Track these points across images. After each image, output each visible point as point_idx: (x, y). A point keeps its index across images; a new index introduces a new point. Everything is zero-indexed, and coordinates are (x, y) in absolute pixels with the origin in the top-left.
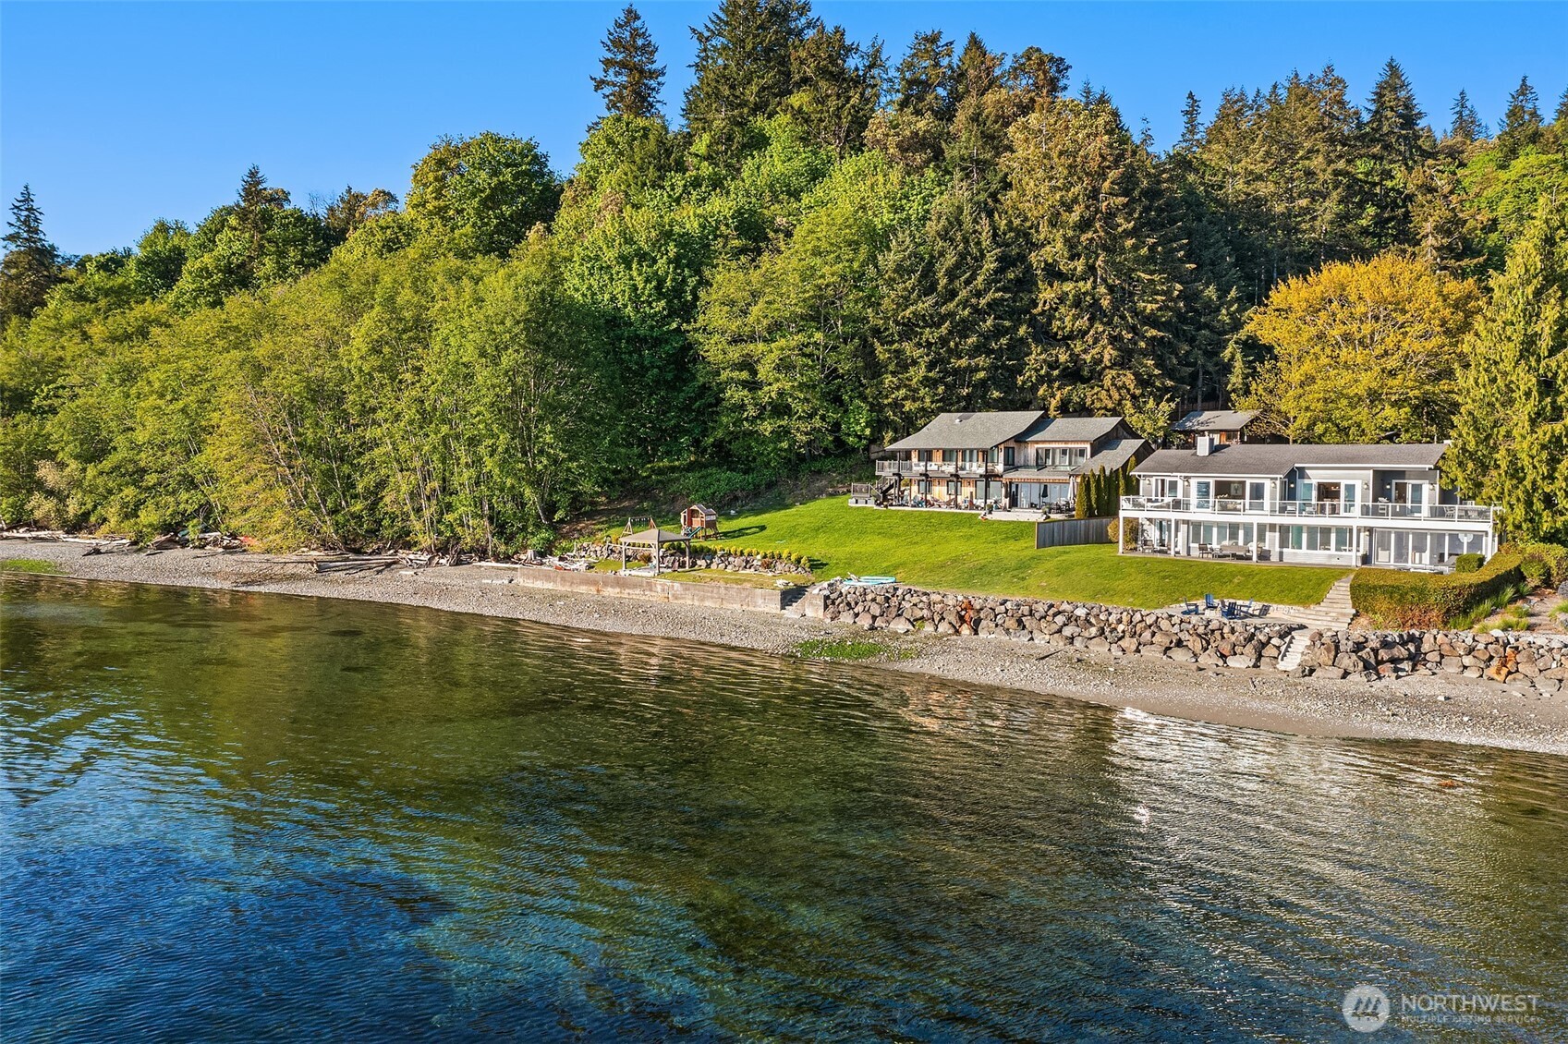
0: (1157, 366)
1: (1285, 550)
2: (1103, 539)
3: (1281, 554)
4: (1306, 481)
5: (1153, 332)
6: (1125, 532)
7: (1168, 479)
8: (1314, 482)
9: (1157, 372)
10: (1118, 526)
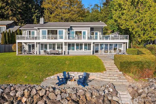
0: (21, 17)
1: (69, 51)
2: (10, 50)
3: (68, 52)
4: (72, 31)
5: (20, 10)
6: (18, 48)
7: (31, 31)
8: (75, 31)
9: (21, 18)
10: (16, 46)
